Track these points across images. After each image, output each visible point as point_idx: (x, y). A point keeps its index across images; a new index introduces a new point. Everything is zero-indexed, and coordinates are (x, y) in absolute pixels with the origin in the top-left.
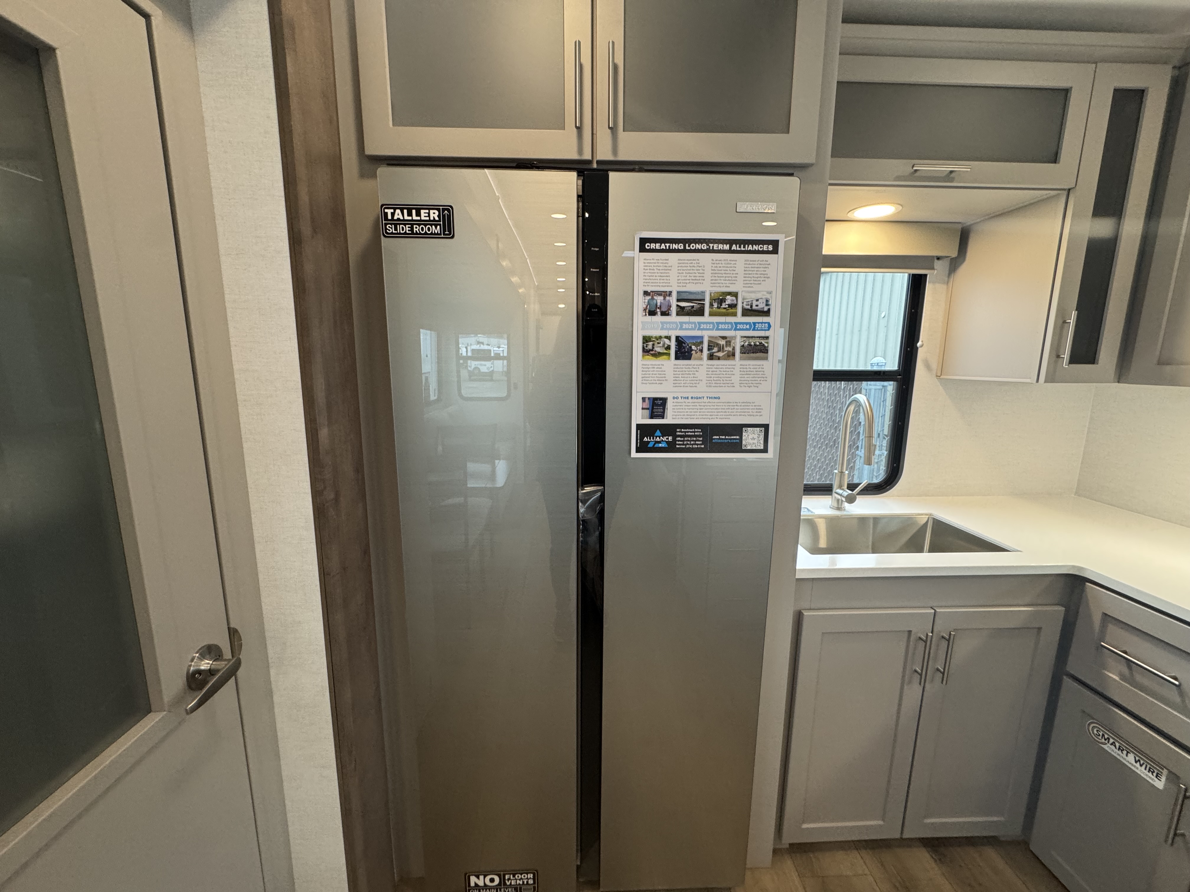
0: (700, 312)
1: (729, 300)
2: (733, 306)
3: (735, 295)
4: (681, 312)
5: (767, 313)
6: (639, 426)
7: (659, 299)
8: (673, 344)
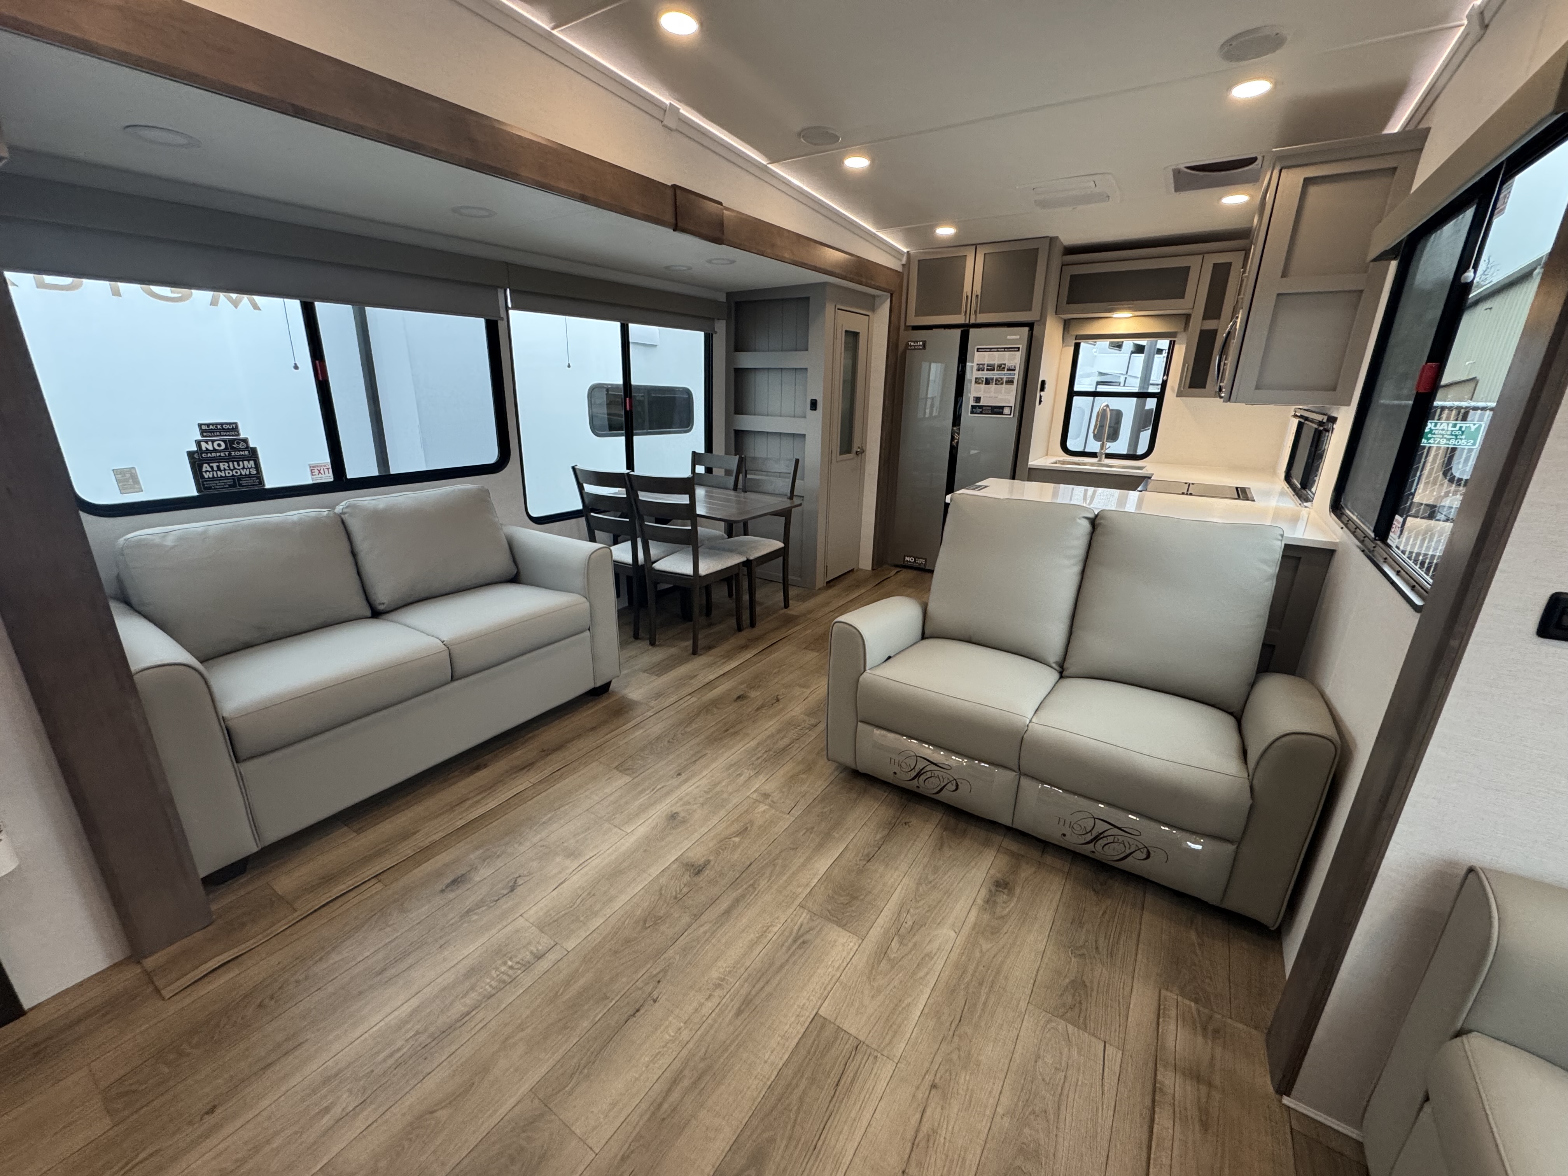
0: (993, 370)
1: (1003, 366)
2: (1004, 368)
3: (1005, 364)
4: (988, 370)
5: (1014, 370)
6: (972, 406)
7: (981, 366)
8: (984, 380)
